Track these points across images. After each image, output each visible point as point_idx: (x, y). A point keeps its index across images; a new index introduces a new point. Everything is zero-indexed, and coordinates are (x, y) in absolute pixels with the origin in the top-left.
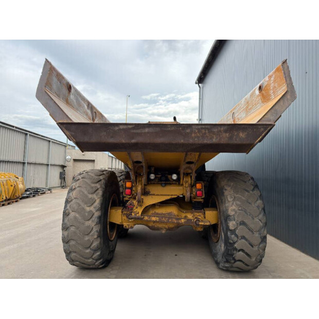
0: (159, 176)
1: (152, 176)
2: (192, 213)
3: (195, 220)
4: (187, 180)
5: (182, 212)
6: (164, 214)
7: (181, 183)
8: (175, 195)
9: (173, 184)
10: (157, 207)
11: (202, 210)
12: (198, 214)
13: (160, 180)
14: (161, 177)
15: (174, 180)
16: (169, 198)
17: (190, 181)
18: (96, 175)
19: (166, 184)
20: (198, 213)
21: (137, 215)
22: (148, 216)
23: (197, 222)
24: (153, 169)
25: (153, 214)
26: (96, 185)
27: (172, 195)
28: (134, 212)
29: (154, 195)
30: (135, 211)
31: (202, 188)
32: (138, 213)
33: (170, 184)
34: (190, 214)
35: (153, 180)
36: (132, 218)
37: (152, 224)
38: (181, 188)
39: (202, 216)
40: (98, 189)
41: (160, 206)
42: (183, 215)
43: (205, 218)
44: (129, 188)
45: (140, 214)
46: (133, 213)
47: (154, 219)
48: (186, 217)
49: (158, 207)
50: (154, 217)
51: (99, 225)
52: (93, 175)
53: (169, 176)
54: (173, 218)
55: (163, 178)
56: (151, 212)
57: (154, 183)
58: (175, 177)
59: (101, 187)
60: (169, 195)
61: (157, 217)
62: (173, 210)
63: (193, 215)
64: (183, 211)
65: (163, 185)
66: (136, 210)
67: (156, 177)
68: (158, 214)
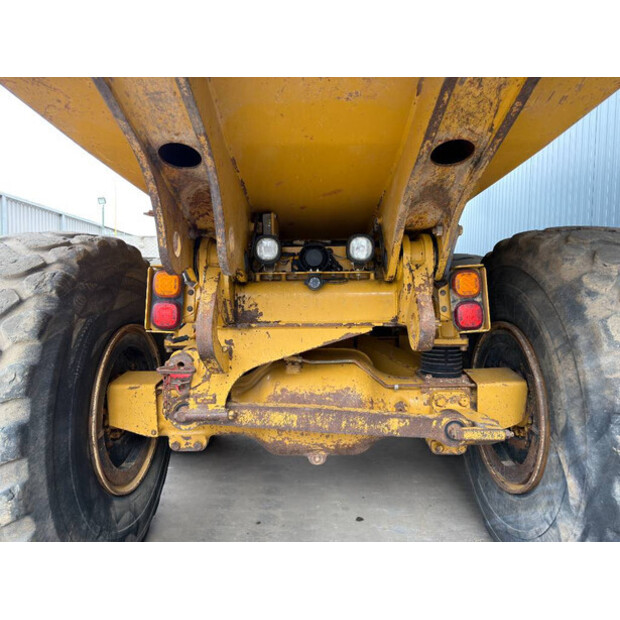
0: (297, 250)
1: (268, 249)
2: (422, 389)
3: (446, 420)
4: (418, 257)
5: (385, 385)
6: (320, 400)
7: (391, 272)
8: (362, 325)
9: (353, 278)
10: (291, 370)
11: (463, 380)
12: (448, 394)
13: (301, 264)
14: (302, 254)
15: (359, 264)
16: (337, 335)
17: (430, 264)
18: (30, 248)
19: (325, 281)
20: (448, 387)
21: (211, 407)
22: (253, 408)
23: (455, 429)
24: (270, 223)
25: (275, 398)
26: (15, 285)
27: (350, 325)
28: (196, 397)
29: (277, 324)
30: (201, 389)
31: (480, 293)
32: (214, 401)
33: (342, 280)
34: (415, 393)
35: (270, 264)
36: (188, 421)
37: (274, 434)
38: (388, 293)
39: (466, 401)
40: (20, 302)
41: (301, 365)
42: (392, 398)
43: (474, 406)
44: (168, 299)
45: (221, 401)
46: (191, 401)
47: (277, 419)
48: (401, 407)
49: (295, 370)
50: (281, 410)
51: (24, 464)
52: (20, 248)
53: (338, 251)
54: (355, 414)
55: (314, 257)
56: (271, 388)
57: (276, 279)
58: (361, 248)
59: (37, 294)
60: (338, 325)
61: (292, 410)
62: (352, 380)
63: (426, 397)
64: (389, 381)
65: (315, 282)
66: (205, 386)
67: (282, 254)
68: (295, 398)
